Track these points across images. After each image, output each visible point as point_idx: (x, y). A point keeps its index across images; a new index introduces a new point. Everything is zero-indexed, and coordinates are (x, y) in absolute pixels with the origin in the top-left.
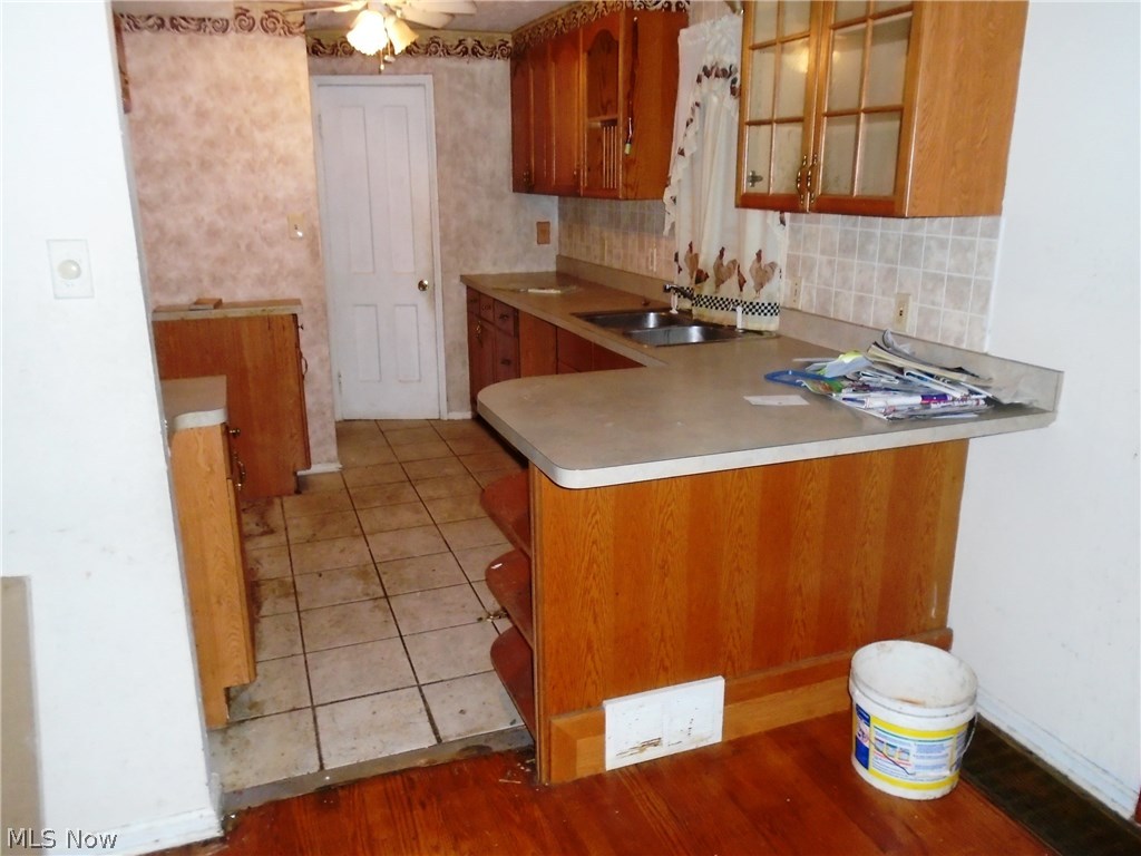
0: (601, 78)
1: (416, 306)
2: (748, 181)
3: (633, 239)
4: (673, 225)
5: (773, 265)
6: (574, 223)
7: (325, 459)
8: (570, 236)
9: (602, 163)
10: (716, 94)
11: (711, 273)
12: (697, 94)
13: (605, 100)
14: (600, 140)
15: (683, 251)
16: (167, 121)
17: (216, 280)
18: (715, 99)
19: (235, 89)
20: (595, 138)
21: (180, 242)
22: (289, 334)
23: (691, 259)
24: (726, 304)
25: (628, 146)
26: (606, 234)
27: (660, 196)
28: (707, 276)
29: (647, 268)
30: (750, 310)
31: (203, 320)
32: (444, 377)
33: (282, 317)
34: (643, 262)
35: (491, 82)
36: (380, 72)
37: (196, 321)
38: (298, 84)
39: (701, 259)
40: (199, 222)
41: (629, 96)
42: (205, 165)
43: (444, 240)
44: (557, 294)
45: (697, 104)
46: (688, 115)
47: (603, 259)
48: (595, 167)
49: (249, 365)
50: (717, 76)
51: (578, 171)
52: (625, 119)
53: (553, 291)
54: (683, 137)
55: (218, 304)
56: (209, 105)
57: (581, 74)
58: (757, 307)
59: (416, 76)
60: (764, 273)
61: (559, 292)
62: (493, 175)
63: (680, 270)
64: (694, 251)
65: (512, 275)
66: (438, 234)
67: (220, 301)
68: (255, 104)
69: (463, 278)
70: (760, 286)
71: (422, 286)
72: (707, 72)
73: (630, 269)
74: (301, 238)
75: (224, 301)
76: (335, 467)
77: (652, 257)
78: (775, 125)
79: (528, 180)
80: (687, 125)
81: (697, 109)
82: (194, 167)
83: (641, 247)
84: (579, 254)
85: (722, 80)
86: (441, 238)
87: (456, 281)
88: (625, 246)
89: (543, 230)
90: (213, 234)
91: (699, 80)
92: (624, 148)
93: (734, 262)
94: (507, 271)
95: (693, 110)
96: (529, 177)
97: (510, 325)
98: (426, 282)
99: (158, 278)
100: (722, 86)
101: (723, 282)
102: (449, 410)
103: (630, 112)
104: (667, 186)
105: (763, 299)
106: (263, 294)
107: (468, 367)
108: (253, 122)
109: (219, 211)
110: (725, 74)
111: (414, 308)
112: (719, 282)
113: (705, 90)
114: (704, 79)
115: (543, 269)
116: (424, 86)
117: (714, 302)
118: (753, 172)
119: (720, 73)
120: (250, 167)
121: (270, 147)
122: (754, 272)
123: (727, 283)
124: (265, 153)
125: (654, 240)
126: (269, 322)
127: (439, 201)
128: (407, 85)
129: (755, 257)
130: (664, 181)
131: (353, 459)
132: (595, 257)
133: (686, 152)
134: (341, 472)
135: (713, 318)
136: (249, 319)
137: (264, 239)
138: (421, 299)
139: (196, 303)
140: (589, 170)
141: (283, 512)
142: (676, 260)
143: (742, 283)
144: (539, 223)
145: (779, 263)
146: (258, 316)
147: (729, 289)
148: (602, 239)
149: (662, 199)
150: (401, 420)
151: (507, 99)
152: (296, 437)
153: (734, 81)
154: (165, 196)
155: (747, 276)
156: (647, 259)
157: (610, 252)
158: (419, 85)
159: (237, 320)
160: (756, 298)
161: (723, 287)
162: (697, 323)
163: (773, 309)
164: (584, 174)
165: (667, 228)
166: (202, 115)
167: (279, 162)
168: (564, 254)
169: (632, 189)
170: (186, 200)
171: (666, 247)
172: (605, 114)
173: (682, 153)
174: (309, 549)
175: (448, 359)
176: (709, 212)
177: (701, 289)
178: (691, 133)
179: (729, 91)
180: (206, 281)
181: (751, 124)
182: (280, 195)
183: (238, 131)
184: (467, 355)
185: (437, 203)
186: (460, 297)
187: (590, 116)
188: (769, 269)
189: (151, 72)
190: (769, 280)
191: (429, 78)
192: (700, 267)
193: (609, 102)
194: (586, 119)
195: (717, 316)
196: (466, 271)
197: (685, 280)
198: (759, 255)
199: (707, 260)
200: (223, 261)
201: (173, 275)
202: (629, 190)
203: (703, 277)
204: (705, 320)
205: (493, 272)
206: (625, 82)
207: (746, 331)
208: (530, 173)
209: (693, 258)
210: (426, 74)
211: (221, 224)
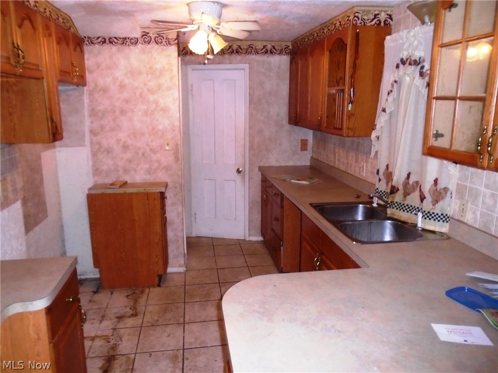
0: (337, 65)
1: (235, 181)
2: (433, 137)
3: (352, 154)
4: (377, 152)
5: (446, 190)
6: (320, 142)
7: (178, 265)
8: (318, 149)
9: (335, 113)
10: (408, 76)
11: (401, 188)
12: (396, 75)
13: (338, 78)
14: (335, 100)
15: (382, 169)
16: (105, 90)
17: (126, 171)
18: (408, 79)
19: (140, 73)
20: (332, 99)
21: (109, 151)
22: (158, 202)
23: (387, 174)
24: (411, 209)
25: (350, 105)
26: (337, 150)
27: (369, 135)
28: (398, 190)
29: (360, 173)
30: (428, 217)
31: (113, 194)
32: (248, 218)
33: (154, 193)
34: (357, 170)
35: (279, 68)
36: (205, 64)
37: (110, 194)
38: (172, 70)
39: (395, 178)
40: (118, 141)
41: (352, 77)
42: (123, 112)
43: (251, 148)
44: (307, 184)
45: (396, 82)
46: (389, 88)
47: (335, 163)
48: (331, 115)
49: (136, 218)
50: (410, 64)
51: (321, 117)
52: (349, 90)
53: (304, 182)
54: (385, 101)
55: (125, 184)
56: (127, 81)
57: (325, 62)
58: (433, 215)
59: (241, 65)
60: (439, 194)
61: (308, 183)
62: (278, 115)
63: (380, 180)
64: (390, 170)
65: (286, 167)
66: (248, 145)
67: (127, 182)
68: (150, 81)
69: (260, 168)
70: (436, 202)
71: (238, 171)
72: (403, 62)
73: (349, 172)
74: (169, 150)
75: (128, 182)
76: (182, 269)
77: (363, 168)
78: (458, 101)
79: (296, 119)
80: (389, 94)
81: (395, 84)
82: (117, 113)
83: (357, 161)
84: (323, 158)
85: (413, 67)
86: (249, 147)
87: (257, 169)
88: (347, 157)
89: (304, 145)
90: (125, 147)
91: (398, 67)
92: (348, 106)
93: (417, 182)
94: (283, 164)
95: (393, 85)
96: (296, 117)
97: (279, 200)
98: (241, 169)
99: (97, 169)
100: (414, 70)
101: (409, 195)
102: (250, 235)
103: (352, 85)
104: (374, 130)
105: (438, 209)
106: (150, 178)
107: (260, 214)
108: (148, 90)
109: (129, 136)
110: (416, 63)
111: (234, 182)
112: (406, 194)
113: (401, 73)
114: (401, 66)
115: (303, 164)
116: (244, 69)
117: (402, 207)
118: (437, 131)
119: (413, 62)
120: (146, 113)
121: (156, 102)
122: (432, 192)
123: (412, 195)
124: (154, 106)
125: (365, 158)
126: (147, 195)
127: (249, 128)
128: (235, 69)
129: (433, 182)
130: (373, 127)
131: (194, 264)
132: (331, 161)
133: (387, 110)
134: (185, 273)
135: (401, 217)
136: (137, 194)
137: (151, 150)
138: (238, 178)
139: (111, 185)
140: (327, 117)
141: (147, 300)
142: (378, 173)
143: (422, 198)
144: (302, 140)
145: (450, 188)
146: (142, 193)
147: (413, 199)
148: (335, 152)
149: (370, 136)
150: (225, 239)
151: (287, 76)
152: (159, 257)
153: (422, 68)
154: (102, 128)
155: (427, 194)
156: (360, 168)
157: (339, 160)
158: (242, 69)
159: (131, 194)
160: (433, 209)
161: (408, 197)
162: (390, 219)
163: (444, 218)
164: (325, 119)
165: (373, 154)
166: (122, 87)
167: (161, 110)
168: (315, 157)
169: (352, 131)
170: (112, 130)
171: (372, 163)
172: (338, 86)
173: (384, 110)
174: (151, 332)
175: (250, 209)
176: (401, 149)
177: (393, 198)
178: (391, 99)
179: (418, 74)
180: (121, 172)
181: (437, 98)
182: (161, 127)
183: (141, 94)
184: (260, 208)
185: (248, 130)
186: (258, 177)
187: (329, 86)
188: (443, 192)
189: (98, 65)
190: (443, 198)
191: (247, 65)
192: (394, 184)
193: (341, 78)
194: (327, 89)
195: (404, 216)
196: (262, 164)
197: (383, 187)
198: (436, 181)
199: (398, 178)
200: (130, 161)
201: (105, 168)
202: (350, 131)
203: (395, 191)
204: (396, 217)
205: (276, 165)
206: (350, 68)
207: (424, 230)
208: (297, 114)
209: (389, 176)
210: (246, 63)
211: (130, 142)
